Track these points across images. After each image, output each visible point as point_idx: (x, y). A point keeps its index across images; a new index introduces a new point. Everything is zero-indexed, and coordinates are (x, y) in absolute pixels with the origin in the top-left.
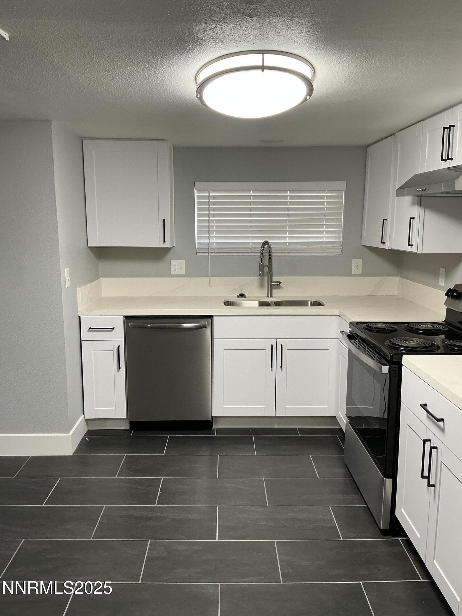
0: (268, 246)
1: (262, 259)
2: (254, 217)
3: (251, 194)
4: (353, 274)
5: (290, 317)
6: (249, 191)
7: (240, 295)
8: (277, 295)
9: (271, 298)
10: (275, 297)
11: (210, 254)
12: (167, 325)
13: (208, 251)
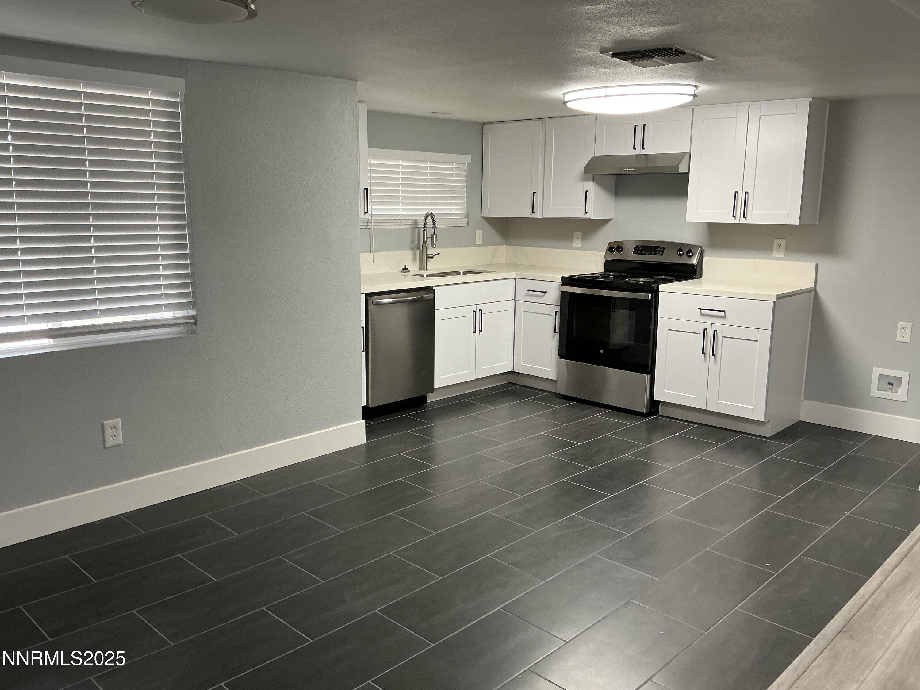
0: (433, 218)
1: (434, 230)
2: (403, 188)
3: (400, 163)
4: (476, 244)
5: (479, 283)
6: (398, 159)
7: (403, 269)
8: (432, 268)
9: (427, 271)
10: (430, 270)
11: (373, 228)
12: (407, 299)
13: (366, 224)
